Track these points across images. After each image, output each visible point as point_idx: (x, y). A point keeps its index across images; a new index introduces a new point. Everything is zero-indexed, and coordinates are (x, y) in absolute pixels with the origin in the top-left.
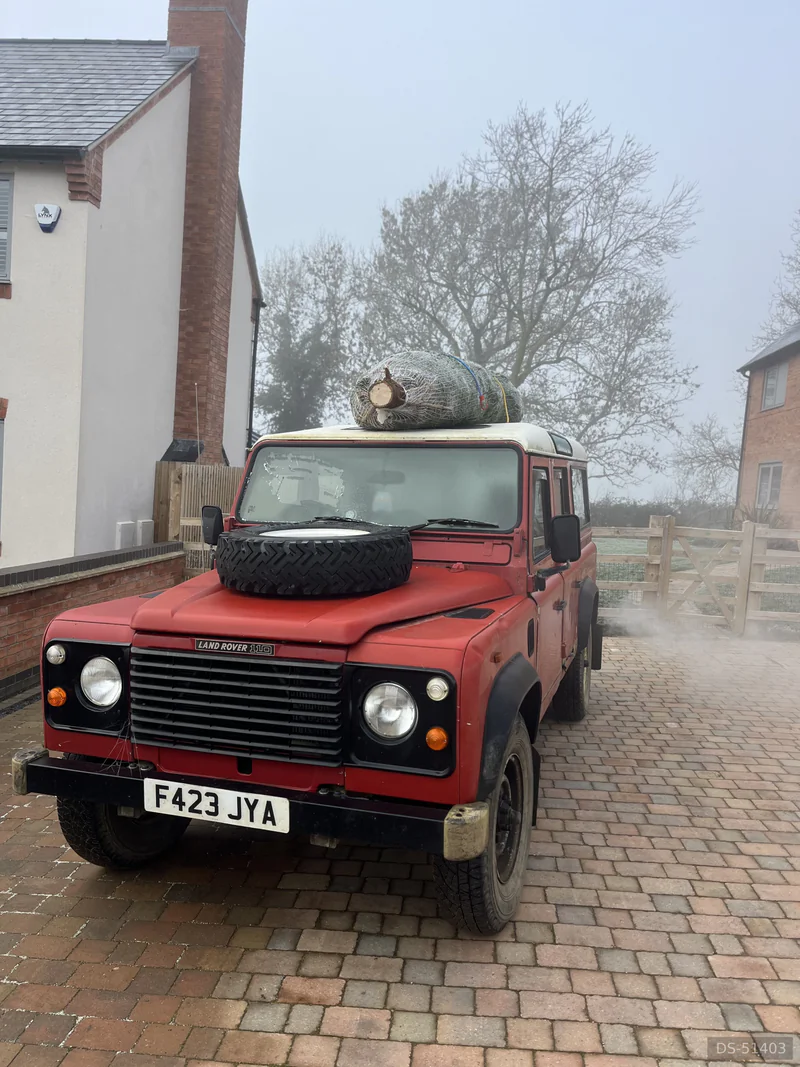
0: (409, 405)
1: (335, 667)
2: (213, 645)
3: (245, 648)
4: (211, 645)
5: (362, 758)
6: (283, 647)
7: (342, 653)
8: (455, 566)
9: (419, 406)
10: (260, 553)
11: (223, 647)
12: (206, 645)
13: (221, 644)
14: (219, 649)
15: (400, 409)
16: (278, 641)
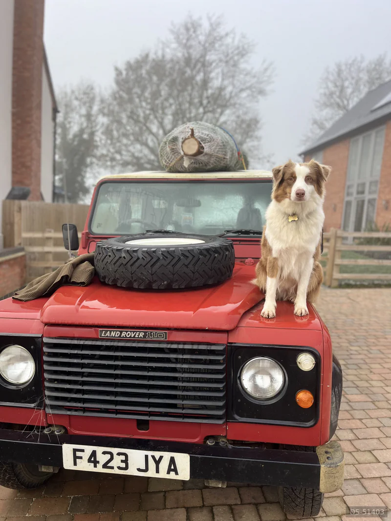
0: (206, 154)
1: (221, 348)
2: (115, 334)
3: (142, 335)
4: (113, 334)
5: (242, 416)
6: (174, 333)
7: (225, 336)
8: (247, 260)
9: (211, 156)
10: (138, 259)
11: (123, 335)
12: (108, 334)
13: (121, 332)
14: (120, 336)
15: (201, 158)
16: (168, 329)
